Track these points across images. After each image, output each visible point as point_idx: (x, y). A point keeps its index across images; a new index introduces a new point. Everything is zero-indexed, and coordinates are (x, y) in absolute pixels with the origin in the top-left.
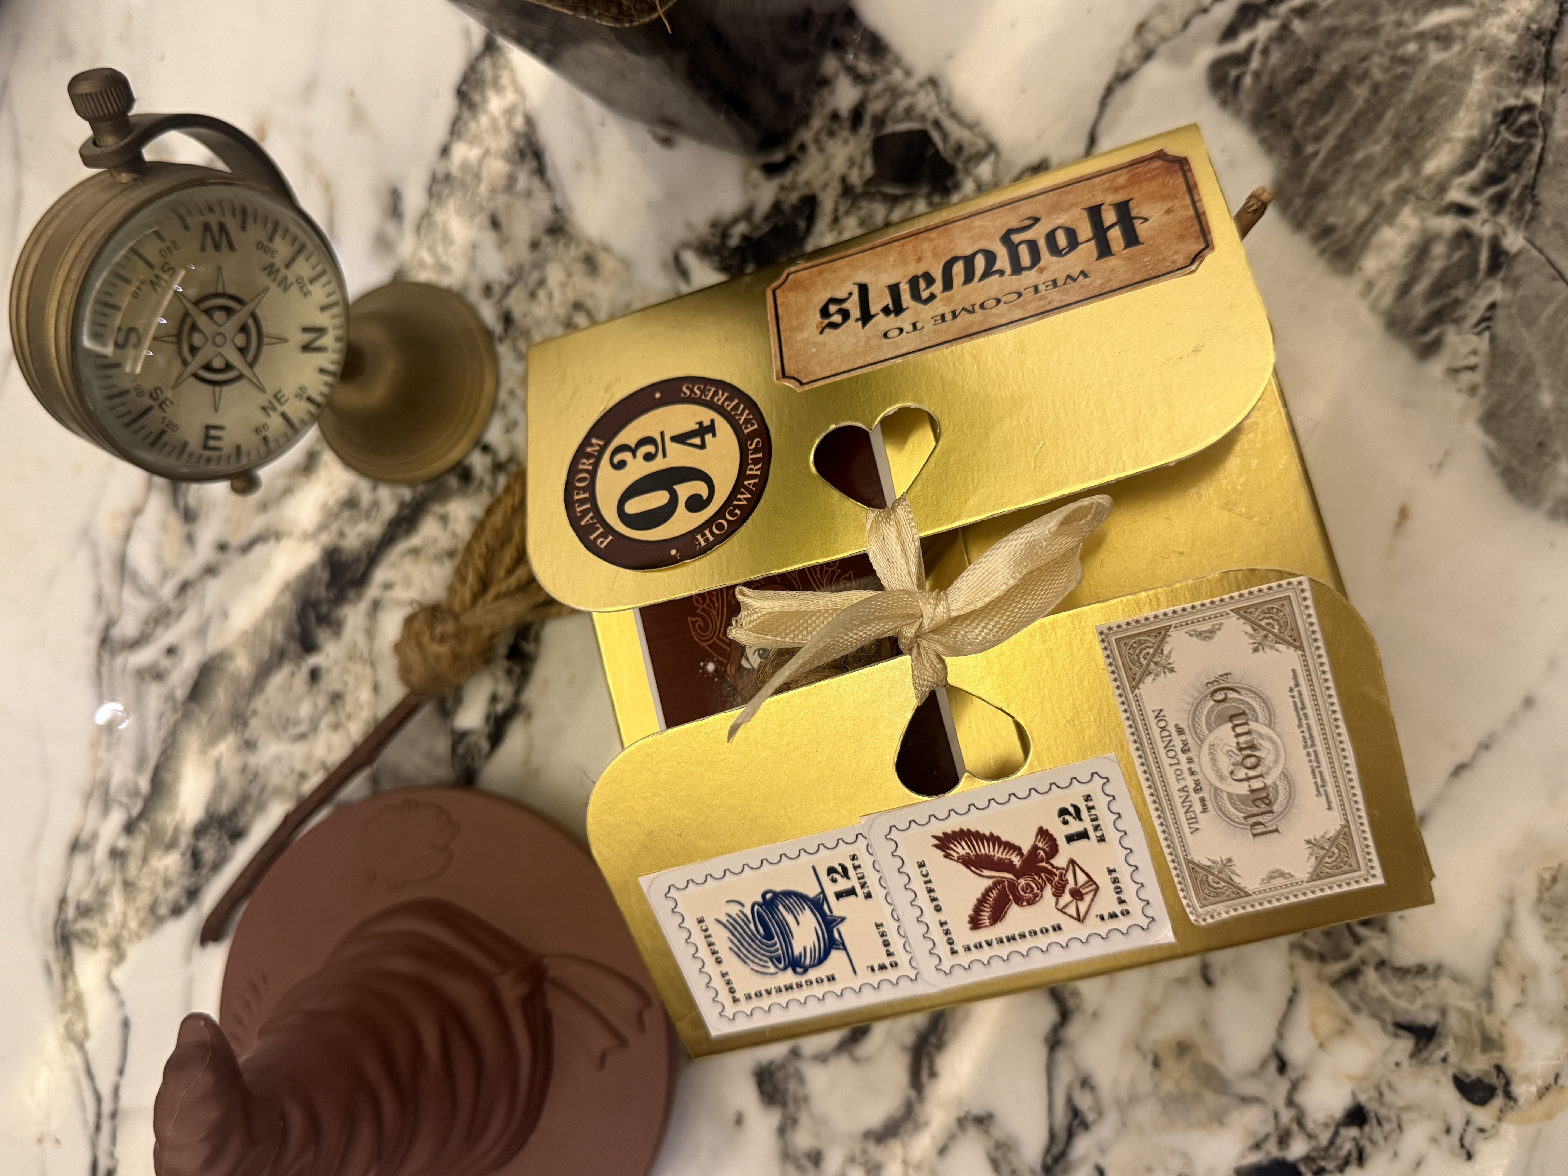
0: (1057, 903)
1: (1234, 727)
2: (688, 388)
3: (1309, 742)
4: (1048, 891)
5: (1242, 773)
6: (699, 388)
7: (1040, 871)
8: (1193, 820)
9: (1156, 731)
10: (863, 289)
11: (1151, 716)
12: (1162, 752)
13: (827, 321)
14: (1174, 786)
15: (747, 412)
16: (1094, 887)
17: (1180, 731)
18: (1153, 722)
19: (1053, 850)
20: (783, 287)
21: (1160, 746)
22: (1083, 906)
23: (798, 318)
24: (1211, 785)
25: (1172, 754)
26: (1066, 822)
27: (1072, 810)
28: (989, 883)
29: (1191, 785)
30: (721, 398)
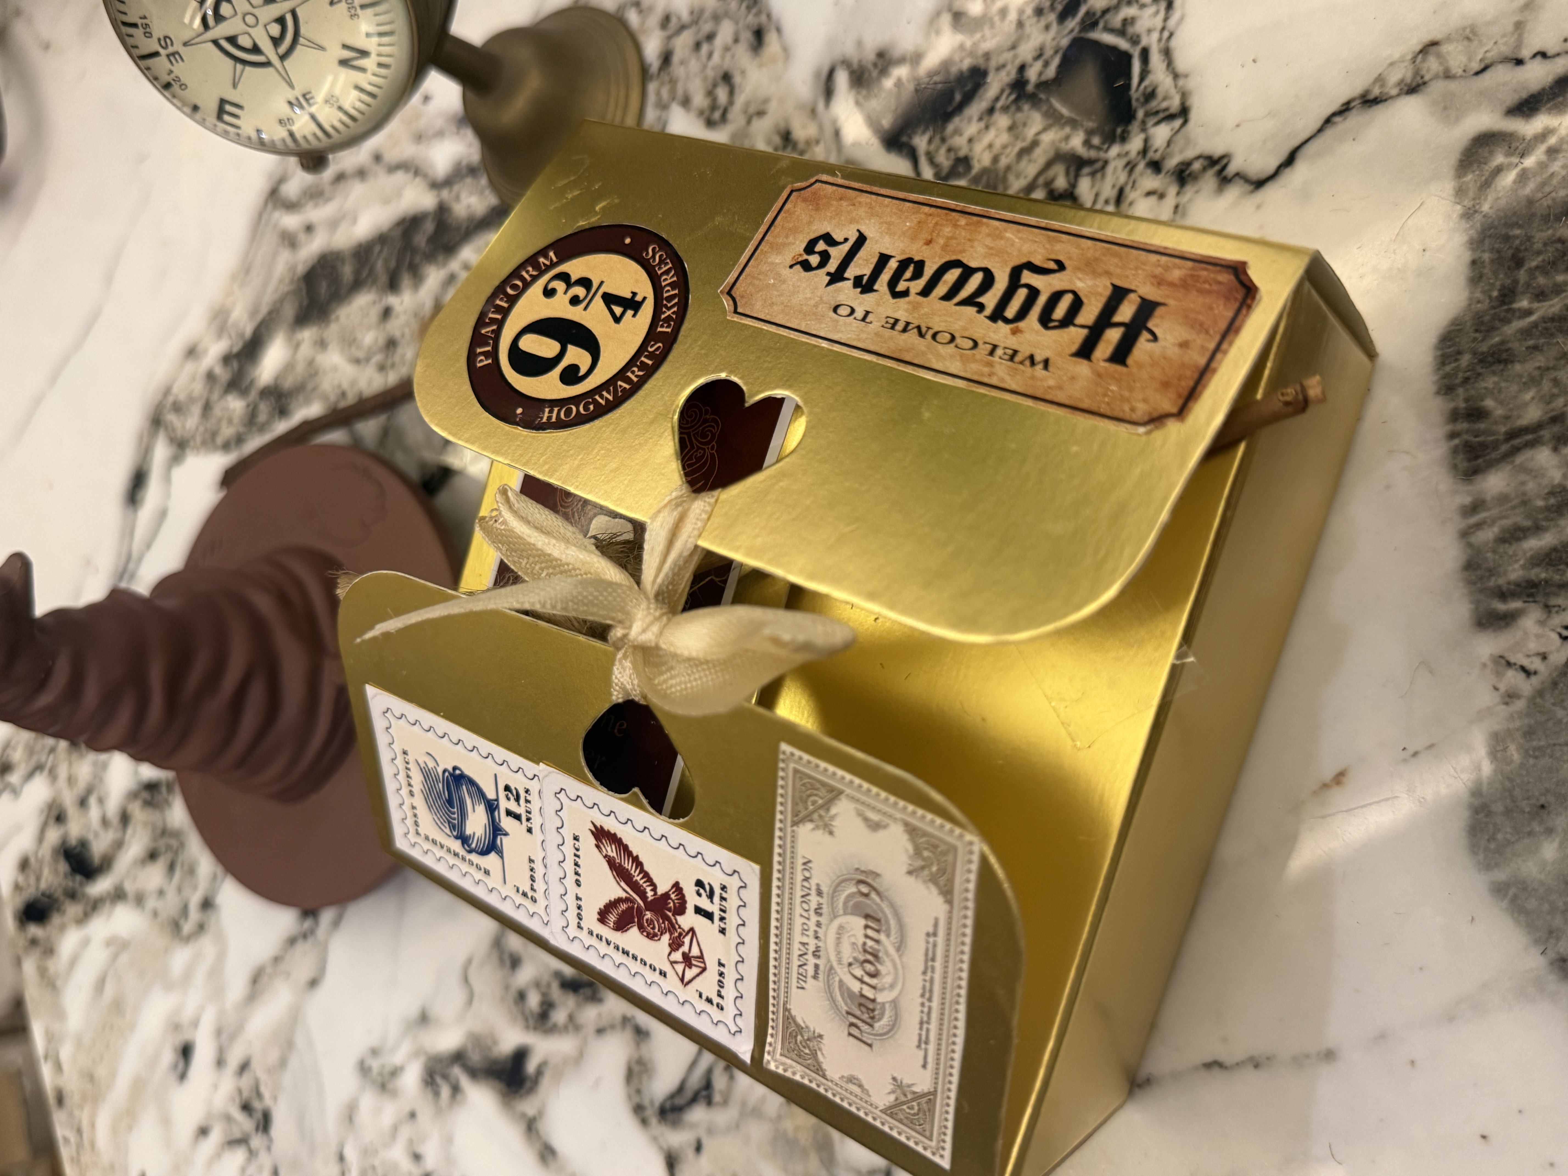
0: (670, 954)
1: (867, 927)
2: (654, 249)
3: (927, 994)
4: (666, 938)
5: (859, 972)
6: (661, 256)
7: (666, 918)
8: (802, 977)
9: (799, 877)
10: (861, 240)
11: (800, 861)
12: (798, 900)
13: (805, 257)
14: (797, 937)
15: (675, 309)
16: (702, 965)
17: (820, 893)
18: (799, 867)
19: (681, 909)
20: (802, 192)
21: (799, 893)
22: (690, 974)
23: (787, 237)
24: (829, 961)
25: (805, 906)
26: (699, 895)
27: (707, 888)
28: (624, 895)
29: (812, 948)
30: (667, 280)
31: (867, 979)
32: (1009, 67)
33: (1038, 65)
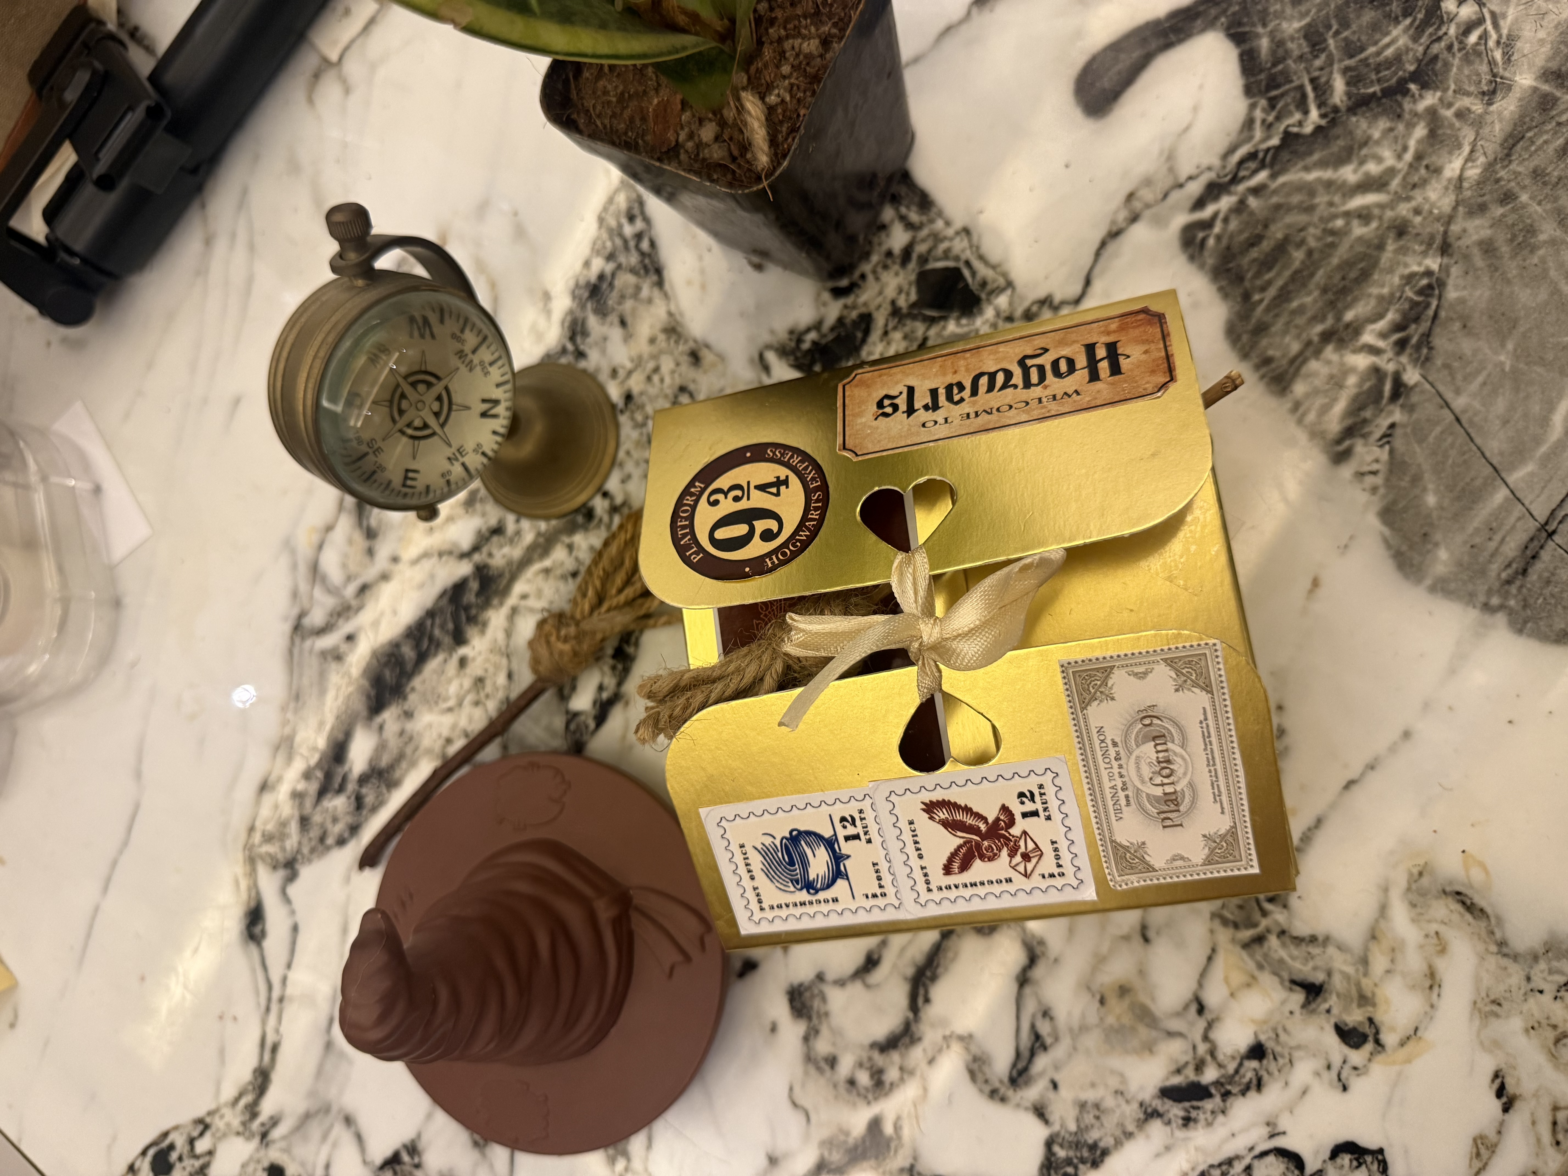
0: (1010, 862)
1: (1156, 746)
4: (1004, 852)
5: (1158, 780)
7: (1000, 837)
9: (1097, 743)
10: (911, 390)
13: (881, 411)
16: (1039, 853)
19: (1011, 822)
20: (850, 385)
21: (1099, 754)
24: (1135, 787)
26: (1023, 803)
27: (1028, 794)
28: (961, 842)
30: (795, 460)
31: (1166, 781)
32: (884, 306)
33: (903, 297)
